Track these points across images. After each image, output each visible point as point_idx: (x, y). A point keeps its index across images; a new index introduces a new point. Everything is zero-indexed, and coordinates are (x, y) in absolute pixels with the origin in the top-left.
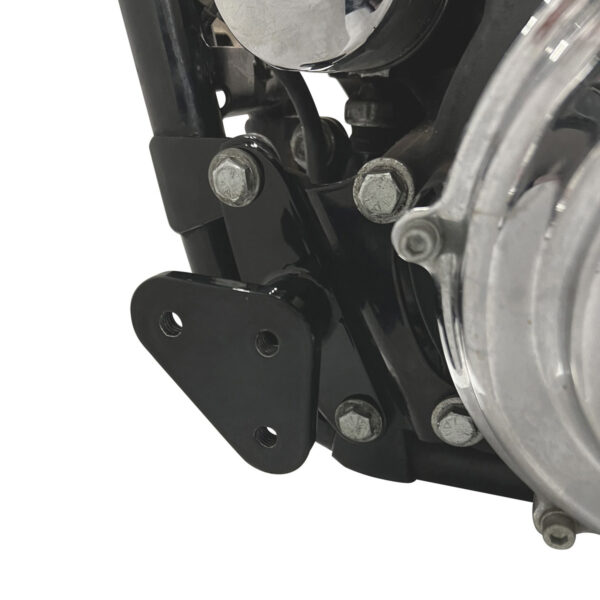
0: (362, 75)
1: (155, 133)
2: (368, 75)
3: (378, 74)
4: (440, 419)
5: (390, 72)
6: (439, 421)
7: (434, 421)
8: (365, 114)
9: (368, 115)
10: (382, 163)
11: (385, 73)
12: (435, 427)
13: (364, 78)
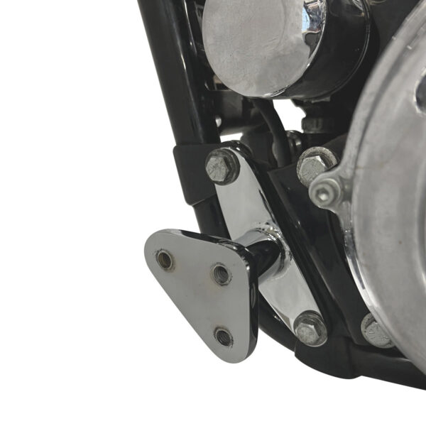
0: (313, 102)
1: (177, 143)
2: (316, 101)
3: (323, 100)
4: (366, 327)
5: (331, 99)
6: (366, 328)
7: (363, 329)
8: (315, 125)
9: (317, 126)
10: (315, 150)
11: (328, 99)
12: (363, 333)
13: (315, 104)
